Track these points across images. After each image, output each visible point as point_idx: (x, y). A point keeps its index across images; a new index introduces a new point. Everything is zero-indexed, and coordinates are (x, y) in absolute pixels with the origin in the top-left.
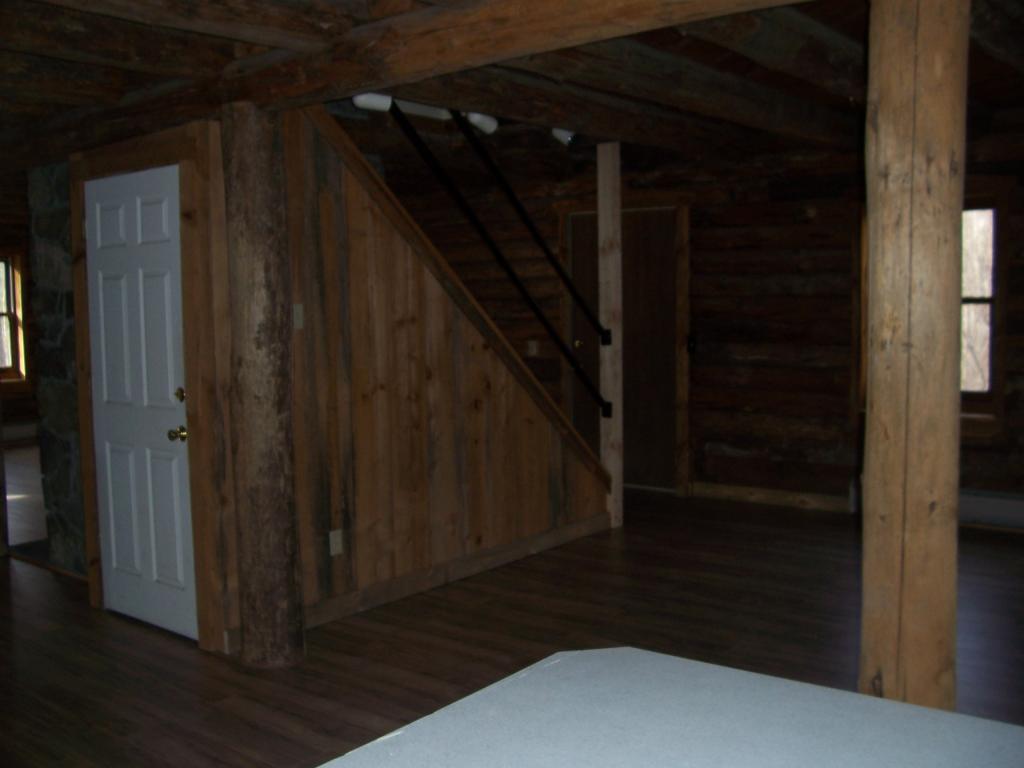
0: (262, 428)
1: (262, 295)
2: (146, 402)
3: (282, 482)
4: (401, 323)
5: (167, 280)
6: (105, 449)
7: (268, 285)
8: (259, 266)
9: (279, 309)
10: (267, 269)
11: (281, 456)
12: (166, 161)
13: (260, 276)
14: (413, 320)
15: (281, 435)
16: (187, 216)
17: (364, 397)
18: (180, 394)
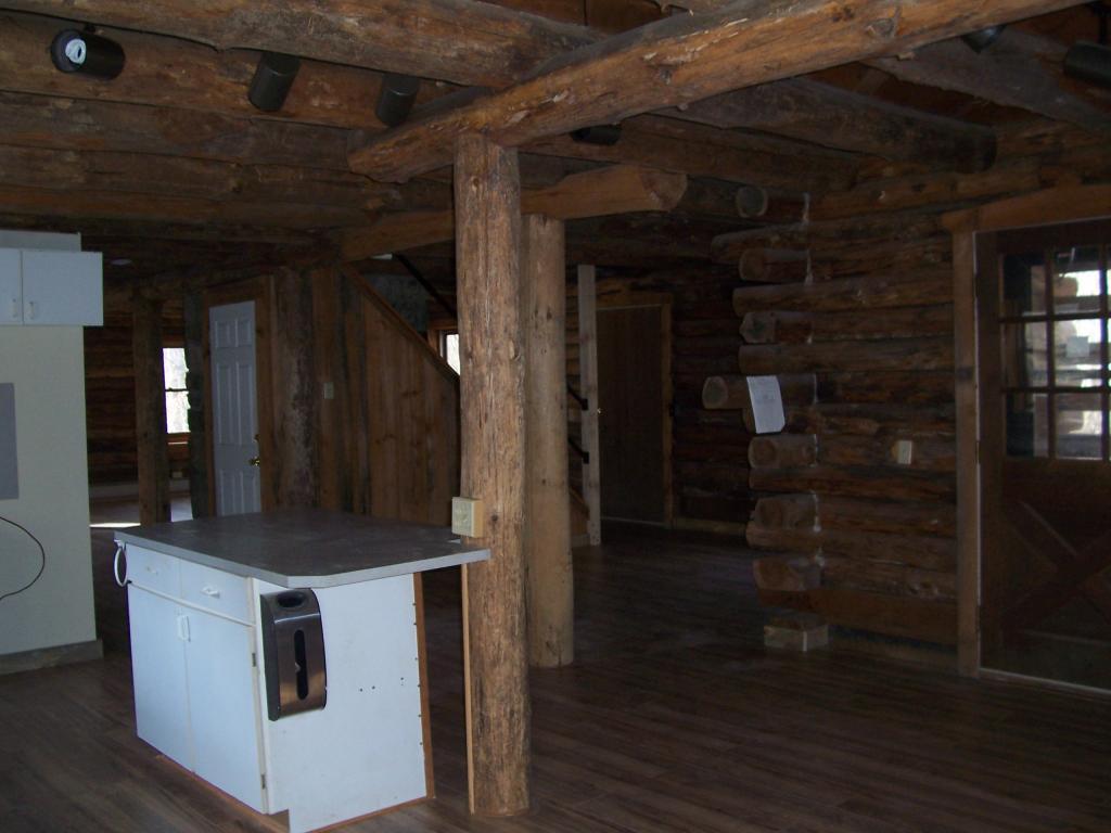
0: (297, 457)
1: (296, 378)
2: (240, 443)
3: (308, 489)
4: (406, 395)
5: (250, 368)
6: (220, 473)
7: (299, 372)
8: (294, 361)
9: (306, 386)
10: (299, 363)
11: (307, 474)
12: (249, 298)
13: (295, 367)
14: (415, 393)
15: (308, 461)
16: (259, 331)
17: (378, 442)
18: (257, 437)
